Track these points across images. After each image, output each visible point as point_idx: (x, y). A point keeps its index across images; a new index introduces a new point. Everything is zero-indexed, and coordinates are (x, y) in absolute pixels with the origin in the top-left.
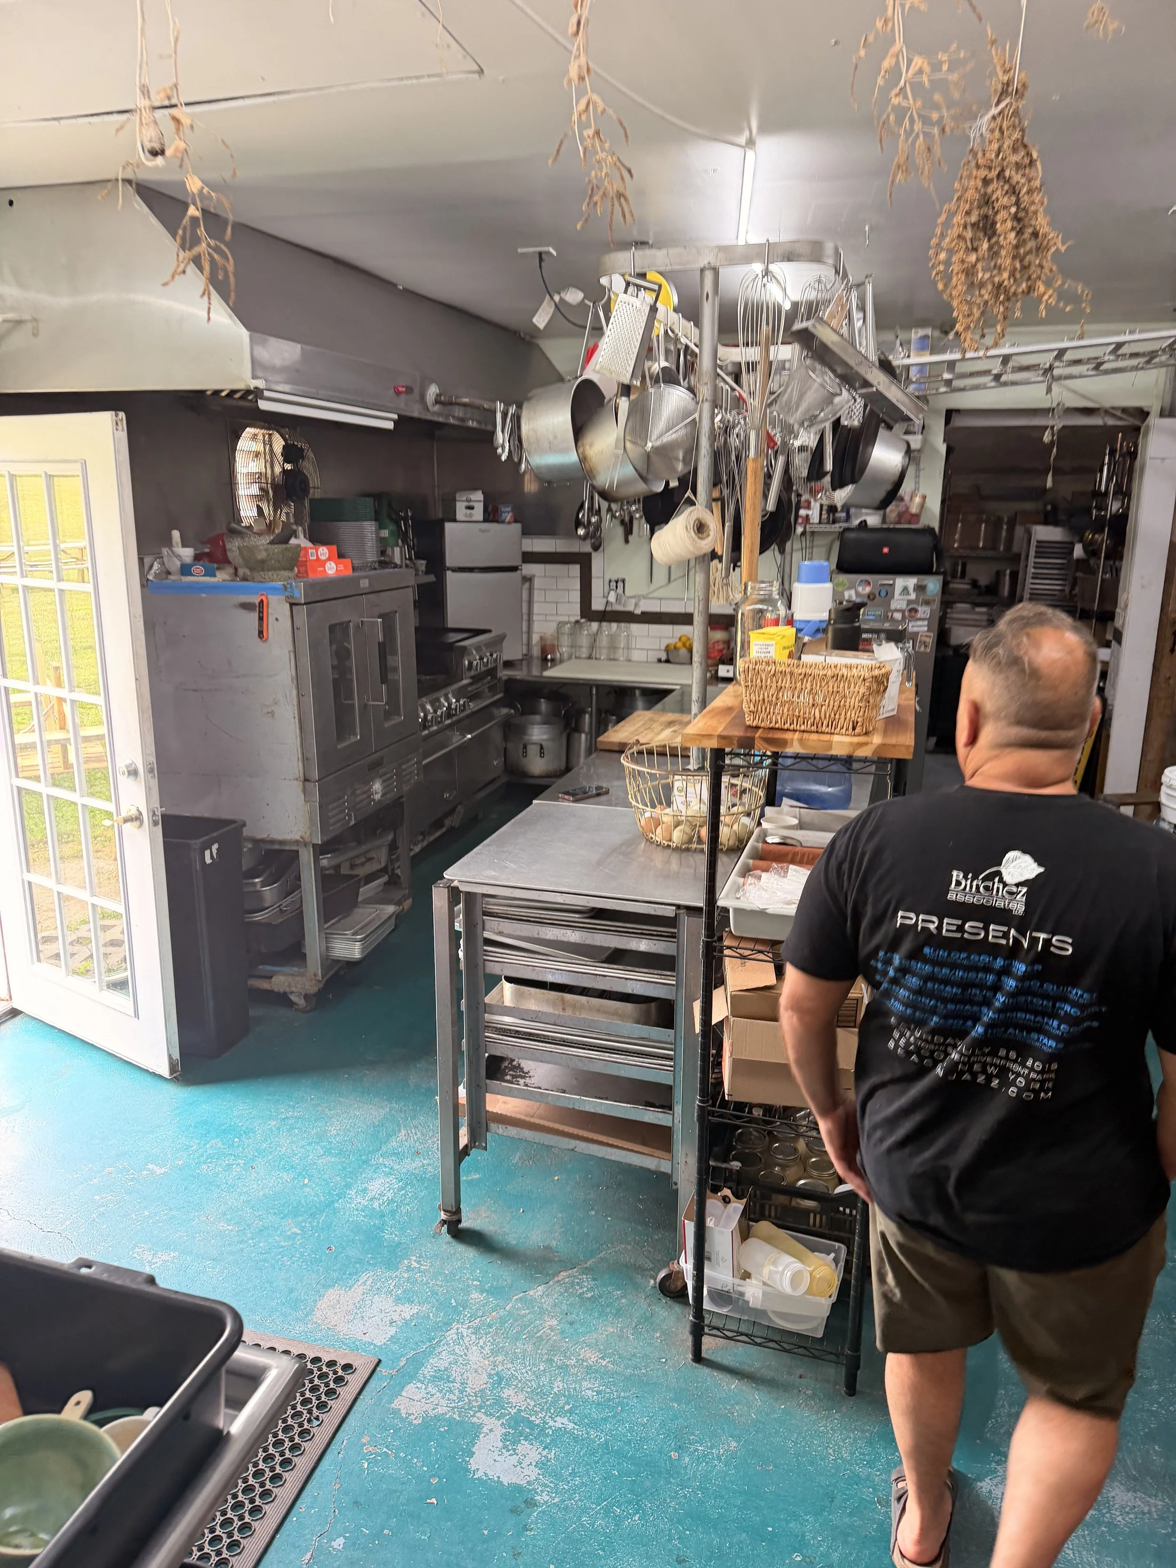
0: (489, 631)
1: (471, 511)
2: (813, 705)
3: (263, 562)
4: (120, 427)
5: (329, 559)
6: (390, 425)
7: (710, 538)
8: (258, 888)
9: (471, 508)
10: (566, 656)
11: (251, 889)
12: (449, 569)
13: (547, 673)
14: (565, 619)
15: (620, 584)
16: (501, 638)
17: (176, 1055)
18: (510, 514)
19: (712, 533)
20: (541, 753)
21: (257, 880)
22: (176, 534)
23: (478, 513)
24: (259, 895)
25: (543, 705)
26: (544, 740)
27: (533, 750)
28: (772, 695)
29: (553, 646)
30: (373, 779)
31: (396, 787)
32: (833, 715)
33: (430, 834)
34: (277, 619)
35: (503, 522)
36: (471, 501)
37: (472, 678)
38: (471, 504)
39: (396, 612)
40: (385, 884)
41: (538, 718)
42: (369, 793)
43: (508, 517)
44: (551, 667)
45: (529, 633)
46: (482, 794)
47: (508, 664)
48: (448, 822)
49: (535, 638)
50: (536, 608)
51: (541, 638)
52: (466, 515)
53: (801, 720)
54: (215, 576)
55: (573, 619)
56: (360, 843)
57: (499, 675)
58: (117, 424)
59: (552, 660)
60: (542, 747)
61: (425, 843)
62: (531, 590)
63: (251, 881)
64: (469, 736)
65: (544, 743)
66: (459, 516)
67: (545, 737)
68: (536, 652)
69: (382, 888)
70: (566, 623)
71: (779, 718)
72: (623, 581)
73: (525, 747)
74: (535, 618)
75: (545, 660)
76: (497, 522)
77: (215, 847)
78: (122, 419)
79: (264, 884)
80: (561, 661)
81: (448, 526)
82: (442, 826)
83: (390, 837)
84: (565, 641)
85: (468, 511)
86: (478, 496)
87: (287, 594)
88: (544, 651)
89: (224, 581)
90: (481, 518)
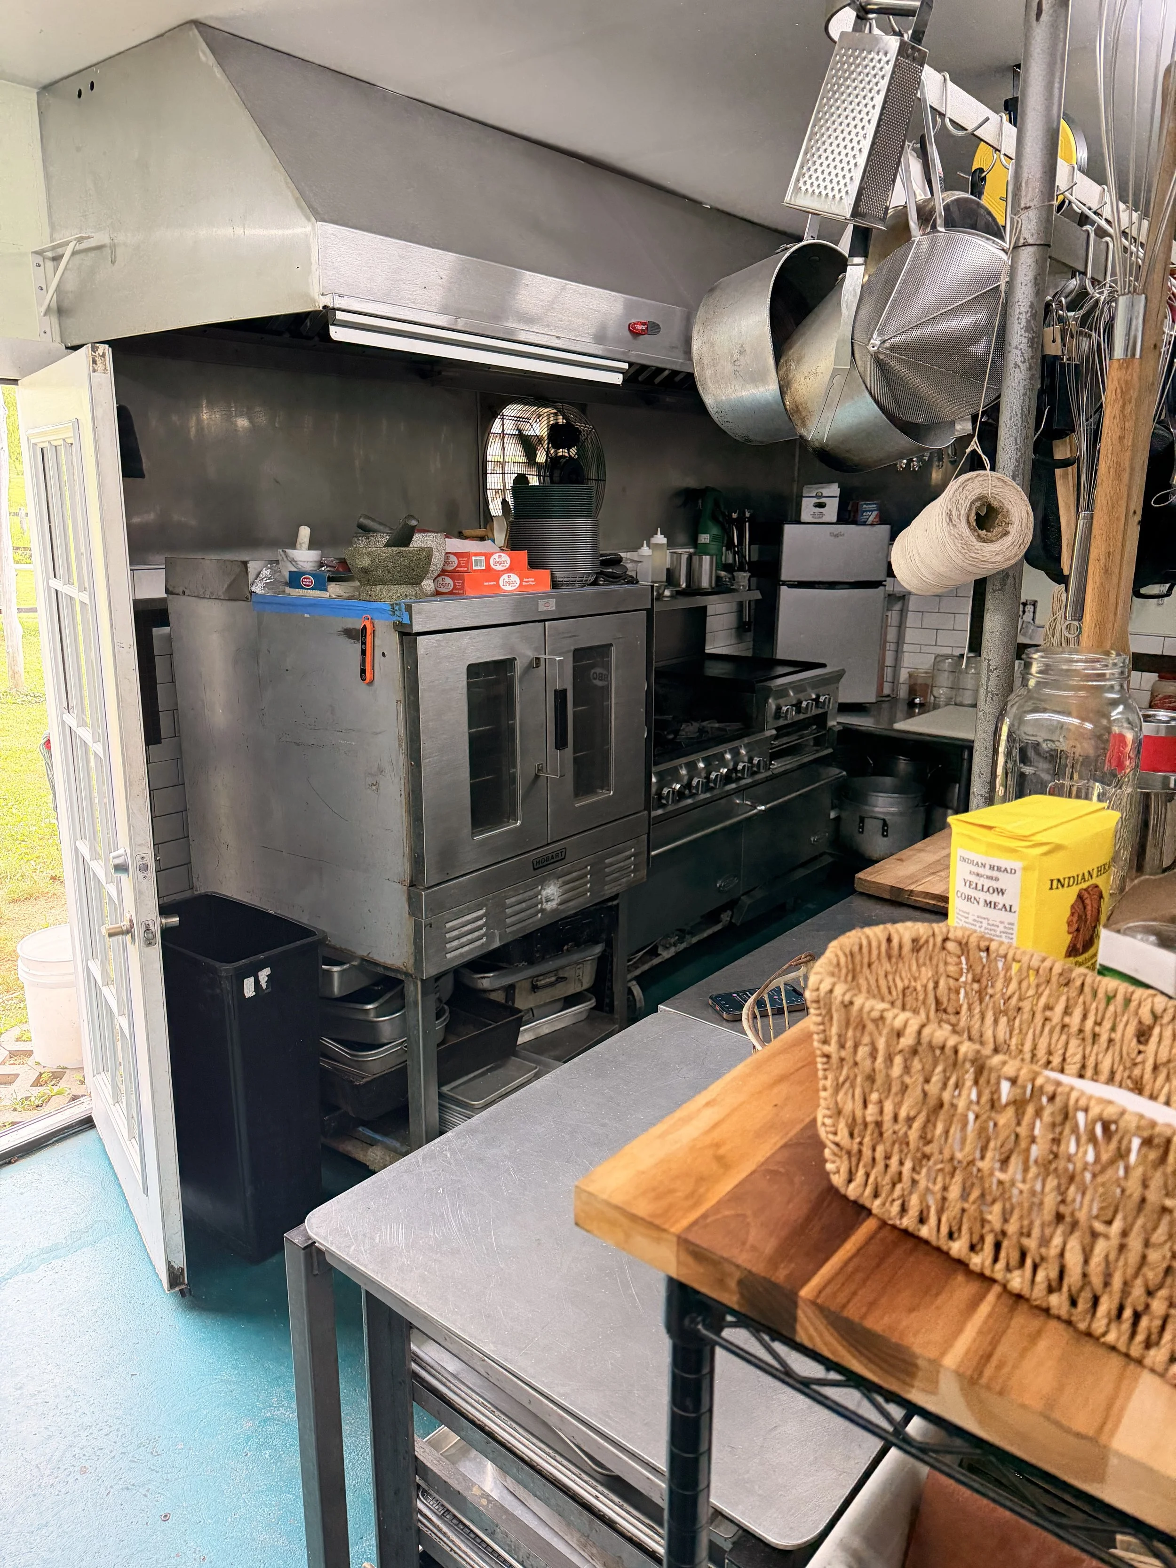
0: (823, 666)
1: (821, 510)
2: (1059, 1217)
3: (365, 571)
4: (100, 367)
5: (510, 570)
6: (617, 379)
7: (1008, 540)
8: (372, 1017)
9: (821, 505)
10: (943, 699)
11: (361, 1017)
12: (784, 583)
13: (899, 726)
14: (948, 651)
15: (1030, 608)
16: (838, 676)
17: (180, 1261)
18: (875, 513)
19: (1013, 530)
20: (884, 831)
21: (369, 1007)
22: (305, 532)
23: (831, 511)
24: (373, 1025)
25: (903, 764)
26: (893, 814)
27: (872, 826)
28: (910, 1120)
29: (926, 685)
30: (543, 882)
31: (589, 890)
32: (1138, 1291)
33: (692, 934)
34: (384, 654)
35: (864, 524)
36: (822, 496)
37: (777, 729)
38: (823, 500)
39: (611, 645)
40: (591, 1009)
41: (888, 781)
42: (533, 902)
43: (872, 517)
44: (919, 714)
45: (896, 667)
46: (801, 873)
47: (846, 708)
48: (726, 917)
49: (904, 675)
50: (910, 635)
51: (911, 675)
52: (814, 515)
53: (1009, 1251)
54: (326, 590)
55: (957, 652)
56: (531, 962)
57: (831, 723)
58: (94, 362)
59: (921, 705)
60: (885, 823)
61: (682, 947)
62: (903, 613)
63: (359, 1006)
64: (763, 808)
65: (887, 818)
66: (805, 516)
67: (893, 809)
68: (903, 693)
69: (584, 1016)
70: (947, 657)
71: (932, 1202)
72: (1034, 604)
73: (862, 820)
74: (906, 648)
75: (911, 705)
76: (855, 522)
77: (264, 975)
78: (103, 355)
79: (380, 1013)
80: (936, 707)
81: (789, 530)
82: (718, 921)
83: (598, 949)
84: (944, 680)
85: (818, 510)
86: (834, 490)
87: (395, 618)
88: (912, 691)
89: (339, 597)
90: (835, 520)
